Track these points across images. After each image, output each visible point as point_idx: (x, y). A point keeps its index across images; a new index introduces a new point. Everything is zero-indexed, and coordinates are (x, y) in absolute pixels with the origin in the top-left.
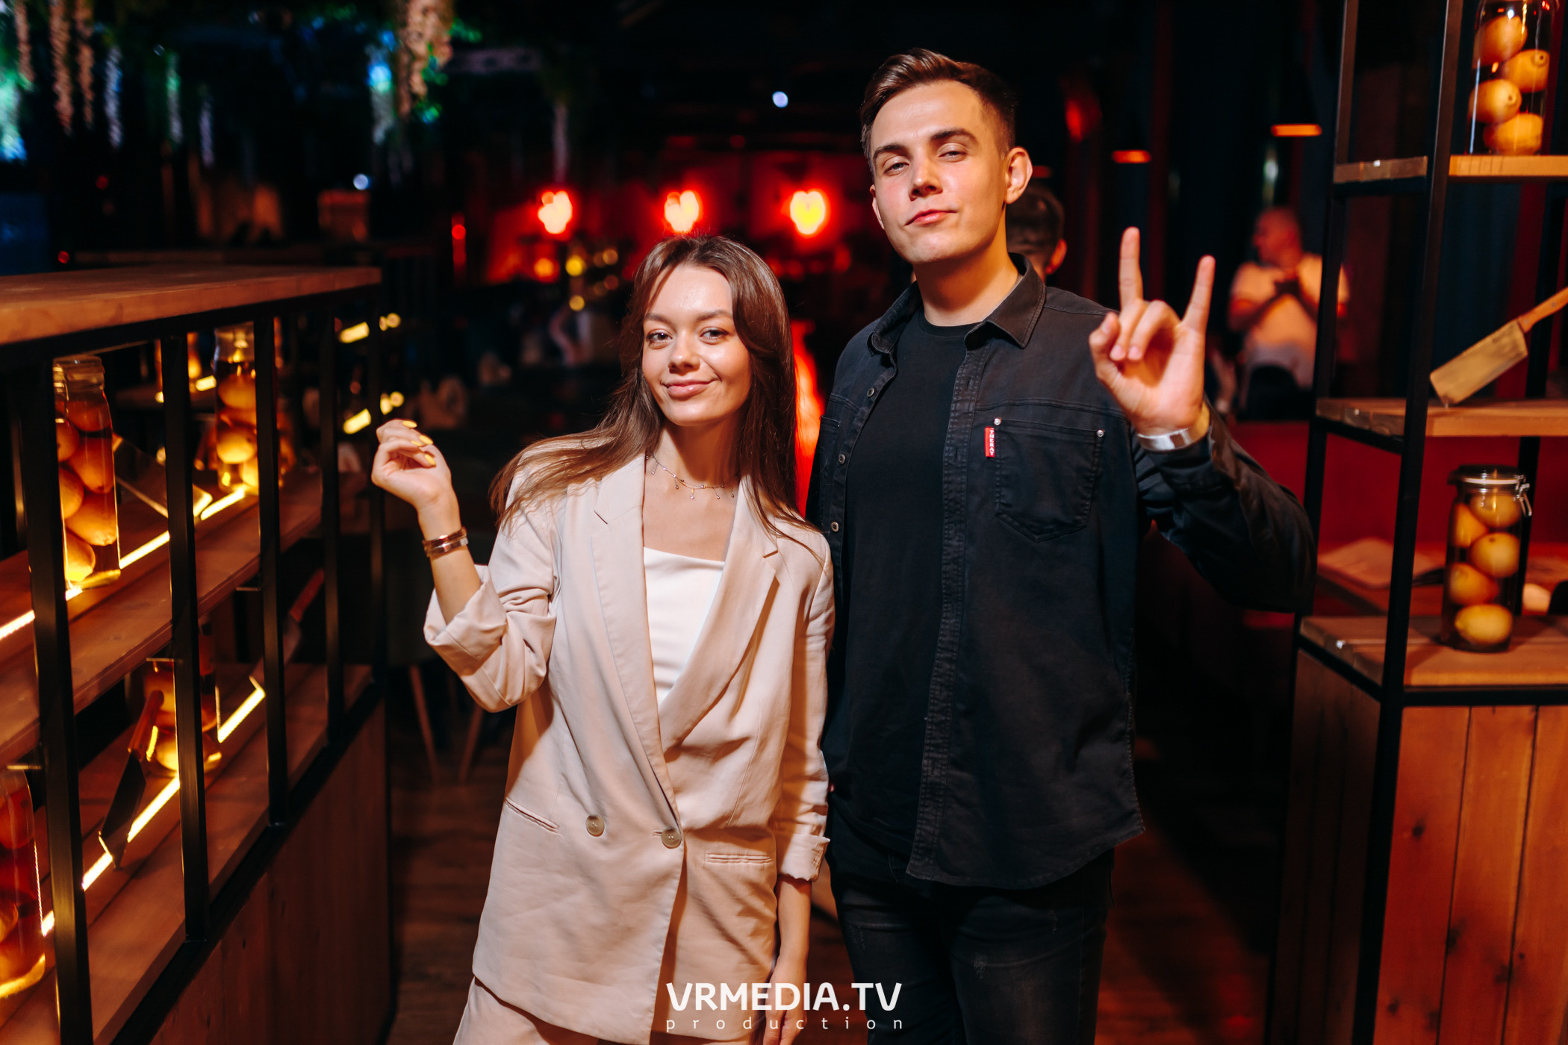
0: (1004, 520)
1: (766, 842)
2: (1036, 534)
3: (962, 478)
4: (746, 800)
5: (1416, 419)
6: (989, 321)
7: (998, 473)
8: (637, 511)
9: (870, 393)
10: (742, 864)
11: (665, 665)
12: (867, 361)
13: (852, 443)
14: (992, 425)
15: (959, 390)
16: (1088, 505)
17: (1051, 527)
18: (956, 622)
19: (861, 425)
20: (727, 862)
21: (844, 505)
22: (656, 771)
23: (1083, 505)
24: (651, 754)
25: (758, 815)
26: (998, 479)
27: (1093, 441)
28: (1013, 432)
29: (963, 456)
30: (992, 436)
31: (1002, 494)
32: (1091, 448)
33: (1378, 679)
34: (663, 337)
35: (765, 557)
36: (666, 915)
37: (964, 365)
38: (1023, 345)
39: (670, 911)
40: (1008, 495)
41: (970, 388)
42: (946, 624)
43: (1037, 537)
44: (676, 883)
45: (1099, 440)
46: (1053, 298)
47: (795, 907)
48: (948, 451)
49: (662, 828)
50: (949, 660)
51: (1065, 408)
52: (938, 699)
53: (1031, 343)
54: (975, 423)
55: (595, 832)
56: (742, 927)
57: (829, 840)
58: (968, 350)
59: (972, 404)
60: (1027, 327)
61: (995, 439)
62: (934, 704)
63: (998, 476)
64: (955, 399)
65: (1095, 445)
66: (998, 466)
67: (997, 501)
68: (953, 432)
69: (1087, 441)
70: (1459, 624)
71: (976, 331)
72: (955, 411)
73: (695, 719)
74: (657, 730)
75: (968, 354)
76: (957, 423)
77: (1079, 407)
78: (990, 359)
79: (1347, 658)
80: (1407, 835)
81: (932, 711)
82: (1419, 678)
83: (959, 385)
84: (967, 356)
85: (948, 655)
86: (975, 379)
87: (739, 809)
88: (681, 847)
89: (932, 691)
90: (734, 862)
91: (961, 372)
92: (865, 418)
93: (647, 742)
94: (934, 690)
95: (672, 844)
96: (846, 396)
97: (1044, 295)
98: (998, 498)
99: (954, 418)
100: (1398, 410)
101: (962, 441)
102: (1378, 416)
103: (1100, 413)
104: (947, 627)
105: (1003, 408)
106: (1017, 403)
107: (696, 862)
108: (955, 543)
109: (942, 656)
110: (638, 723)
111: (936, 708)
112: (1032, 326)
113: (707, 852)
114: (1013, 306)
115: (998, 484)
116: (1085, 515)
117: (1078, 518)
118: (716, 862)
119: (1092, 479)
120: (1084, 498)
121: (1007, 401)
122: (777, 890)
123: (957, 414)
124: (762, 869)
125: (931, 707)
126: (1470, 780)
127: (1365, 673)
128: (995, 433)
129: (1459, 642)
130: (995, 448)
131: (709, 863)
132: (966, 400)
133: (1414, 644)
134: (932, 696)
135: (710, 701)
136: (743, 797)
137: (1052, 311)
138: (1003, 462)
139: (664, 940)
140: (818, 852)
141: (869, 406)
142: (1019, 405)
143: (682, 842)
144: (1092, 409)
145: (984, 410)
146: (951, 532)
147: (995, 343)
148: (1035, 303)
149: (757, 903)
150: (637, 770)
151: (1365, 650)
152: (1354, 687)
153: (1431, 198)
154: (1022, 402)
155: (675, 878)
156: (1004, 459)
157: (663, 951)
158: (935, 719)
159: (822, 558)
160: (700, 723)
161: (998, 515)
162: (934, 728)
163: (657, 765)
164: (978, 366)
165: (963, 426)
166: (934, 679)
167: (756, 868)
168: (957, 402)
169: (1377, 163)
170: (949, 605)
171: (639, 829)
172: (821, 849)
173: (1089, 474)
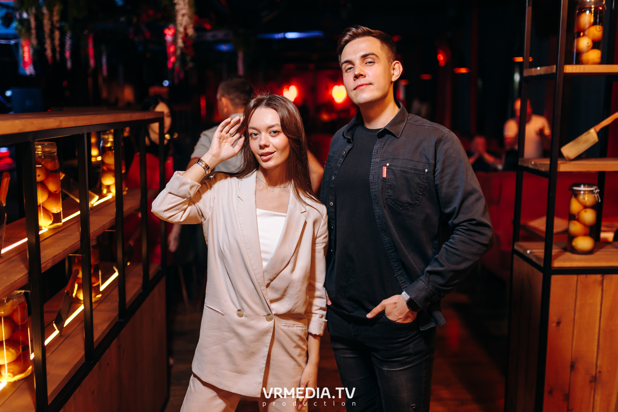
0: (389, 201)
1: (304, 320)
2: (400, 207)
3: (376, 187)
4: (297, 305)
5: (554, 165)
6: (385, 128)
7: (387, 184)
8: (254, 196)
9: (343, 153)
10: (295, 328)
11: (265, 252)
12: (343, 141)
13: (336, 172)
14: (386, 166)
15: (374, 154)
16: (421, 197)
17: (406, 205)
18: (389, 239)
19: (340, 165)
20: (289, 327)
21: (334, 196)
22: (263, 292)
23: (419, 197)
24: (261, 286)
25: (301, 310)
26: (387, 186)
27: (423, 173)
28: (393, 168)
29: (376, 178)
30: (385, 170)
31: (388, 191)
32: (423, 176)
33: (542, 264)
34: (256, 135)
35: (301, 213)
36: (267, 346)
37: (377, 144)
38: (398, 137)
39: (269, 345)
40: (390, 192)
41: (378, 153)
42: (385, 241)
43: (401, 208)
44: (271, 334)
45: (426, 173)
46: (410, 119)
47: (314, 345)
48: (371, 177)
49: (266, 314)
50: (393, 252)
51: (413, 161)
52: (396, 267)
53: (401, 136)
54: (380, 166)
55: (241, 316)
56: (296, 352)
57: (327, 320)
58: (378, 138)
59: (379, 159)
60: (400, 130)
61: (386, 171)
62: (396, 269)
63: (387, 185)
64: (373, 157)
65: (424, 175)
66: (387, 181)
67: (386, 194)
68: (372, 170)
69: (421, 173)
70: (574, 244)
71: (381, 132)
72: (373, 162)
73: (277, 273)
74: (263, 276)
75: (378, 140)
76: (373, 166)
77: (418, 161)
78: (386, 142)
79: (531, 257)
80: (554, 325)
81: (396, 272)
82: (557, 264)
83: (375, 152)
84: (378, 141)
85: (392, 251)
86: (380, 150)
87: (294, 308)
88: (273, 320)
89: (393, 265)
90: (292, 327)
91: (376, 147)
92: (342, 163)
93: (259, 281)
94: (393, 264)
95: (269, 320)
96: (334, 154)
97: (407, 118)
98: (387, 193)
99: (373, 165)
100: (547, 162)
101: (375, 173)
102: (541, 164)
103: (426, 163)
104: (386, 242)
105: (390, 160)
106: (395, 158)
107: (278, 327)
108: (377, 211)
109: (389, 252)
110: (256, 274)
111: (397, 270)
112: (402, 129)
113: (282, 323)
114: (395, 122)
115: (387, 188)
116: (420, 201)
117: (417, 202)
118: (285, 327)
119: (423, 188)
120: (419, 195)
121: (392, 157)
122: (307, 339)
123: (373, 163)
124: (302, 330)
125: (395, 271)
126: (578, 303)
127: (537, 262)
128: (387, 168)
129: (574, 251)
130: (386, 174)
131: (283, 328)
132: (377, 158)
133: (555, 251)
134: (393, 267)
135: (283, 267)
136: (296, 304)
137: (410, 124)
138: (389, 179)
139: (267, 356)
140: (322, 324)
141: (343, 158)
142: (396, 159)
143: (273, 319)
144: (423, 162)
145: (383, 161)
146: (376, 207)
147: (387, 136)
148: (403, 121)
149: (301, 343)
150: (256, 292)
151: (538, 254)
152: (534, 268)
153: (557, 81)
154: (397, 158)
155: (270, 332)
156: (389, 178)
157: (266, 360)
158: (399, 274)
159: (323, 214)
160: (279, 275)
161: (386, 199)
162: (400, 277)
163: (263, 290)
164: (381, 145)
165: (376, 167)
166: (391, 261)
167: (300, 330)
168: (373, 159)
169: (539, 68)
170: (383, 234)
171: (257, 314)
172: (324, 324)
173: (421, 186)
